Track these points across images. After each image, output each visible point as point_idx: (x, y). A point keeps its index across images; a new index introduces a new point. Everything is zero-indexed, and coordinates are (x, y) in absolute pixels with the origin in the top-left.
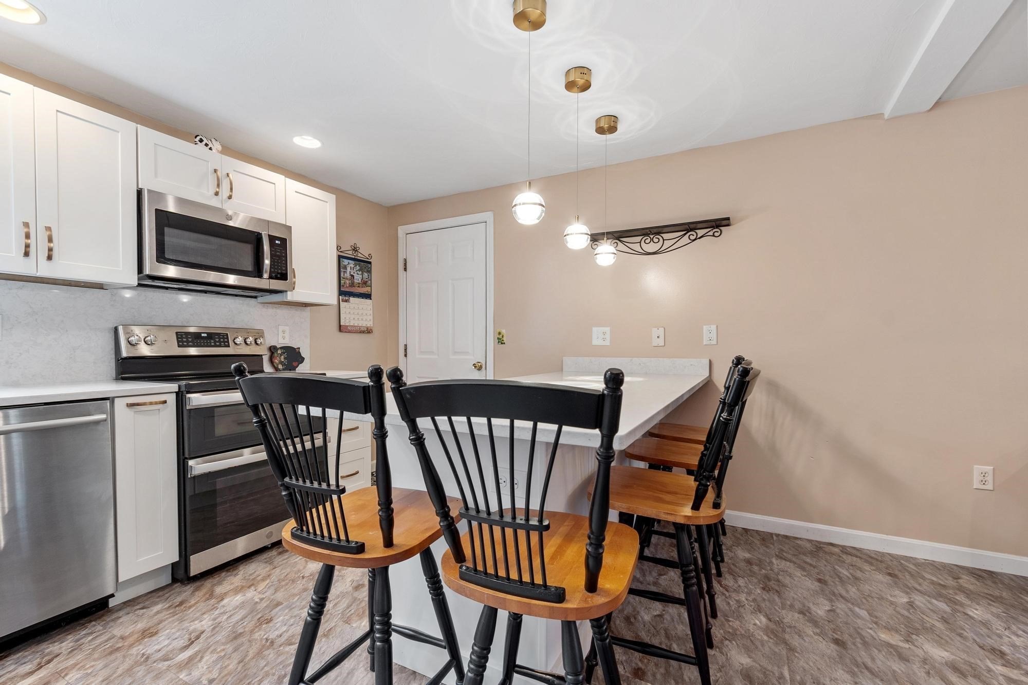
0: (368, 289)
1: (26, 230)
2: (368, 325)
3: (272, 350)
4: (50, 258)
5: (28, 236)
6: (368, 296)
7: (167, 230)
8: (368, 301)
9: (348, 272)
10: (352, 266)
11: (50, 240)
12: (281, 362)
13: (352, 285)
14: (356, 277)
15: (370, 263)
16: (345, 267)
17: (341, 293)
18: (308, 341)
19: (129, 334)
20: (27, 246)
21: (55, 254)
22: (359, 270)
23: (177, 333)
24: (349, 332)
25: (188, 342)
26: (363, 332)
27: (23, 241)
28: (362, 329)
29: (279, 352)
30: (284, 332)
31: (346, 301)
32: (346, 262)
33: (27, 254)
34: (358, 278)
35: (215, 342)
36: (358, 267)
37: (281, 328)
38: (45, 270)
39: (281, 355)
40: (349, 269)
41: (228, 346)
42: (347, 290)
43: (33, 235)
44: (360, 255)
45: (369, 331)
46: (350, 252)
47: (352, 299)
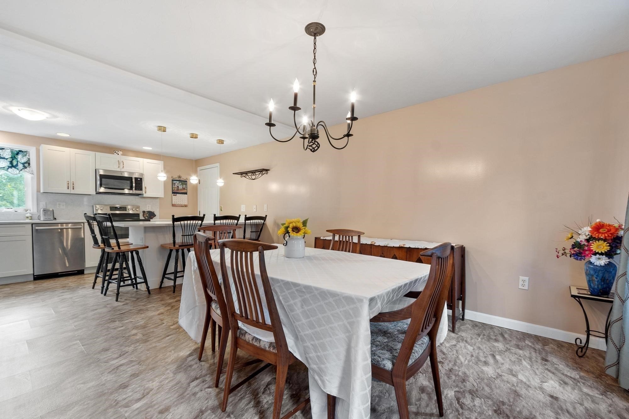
0: (186, 191)
1: (68, 182)
2: (185, 204)
3: (144, 212)
4: (73, 189)
5: (68, 184)
6: (186, 193)
7: (103, 179)
8: (186, 195)
9: (176, 186)
10: (178, 183)
11: (73, 184)
12: (147, 216)
13: (178, 190)
14: (179, 186)
15: (186, 181)
16: (175, 184)
17: (173, 193)
18: (158, 210)
19: (96, 207)
20: (68, 186)
21: (74, 188)
22: (181, 184)
23: (110, 207)
24: (176, 206)
25: (113, 209)
26: (183, 206)
27: (67, 185)
28: (182, 205)
29: (146, 213)
30: (149, 206)
31: (175, 195)
32: (175, 182)
33: (68, 188)
34: (181, 187)
35: (122, 210)
36: (181, 183)
37: (147, 205)
38: (73, 192)
39: (147, 214)
40: (176, 184)
41: (126, 211)
42: (175, 191)
43: (70, 184)
44: (182, 179)
45: (186, 206)
46: (178, 178)
47: (178, 195)
